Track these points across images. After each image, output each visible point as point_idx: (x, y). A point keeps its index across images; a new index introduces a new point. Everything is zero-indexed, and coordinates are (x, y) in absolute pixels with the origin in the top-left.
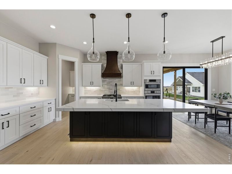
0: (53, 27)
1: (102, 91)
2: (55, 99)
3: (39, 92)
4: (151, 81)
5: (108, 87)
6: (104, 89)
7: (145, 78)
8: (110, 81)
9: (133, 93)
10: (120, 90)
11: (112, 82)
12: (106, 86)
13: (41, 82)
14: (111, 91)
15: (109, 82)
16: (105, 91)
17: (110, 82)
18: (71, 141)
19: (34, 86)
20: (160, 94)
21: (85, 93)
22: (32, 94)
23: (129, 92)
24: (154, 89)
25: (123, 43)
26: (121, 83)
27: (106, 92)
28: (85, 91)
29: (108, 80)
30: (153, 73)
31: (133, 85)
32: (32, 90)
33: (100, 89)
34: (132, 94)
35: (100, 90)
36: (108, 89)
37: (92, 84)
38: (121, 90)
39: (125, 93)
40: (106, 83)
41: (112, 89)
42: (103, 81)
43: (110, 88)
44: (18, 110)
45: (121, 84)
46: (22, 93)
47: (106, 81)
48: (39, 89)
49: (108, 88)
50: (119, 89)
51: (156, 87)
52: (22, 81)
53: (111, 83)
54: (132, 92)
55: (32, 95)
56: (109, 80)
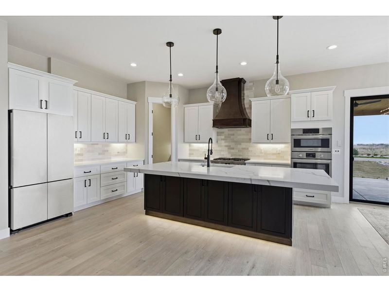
0: (134, 65)
2: (144, 161)
3: (127, 150)
4: (306, 131)
5: (227, 144)
7: (294, 126)
8: (232, 133)
9: (275, 157)
11: (233, 135)
12: (223, 143)
13: (127, 137)
14: (232, 151)
15: (229, 134)
16: (221, 151)
18: (147, 214)
19: (118, 142)
20: (329, 161)
21: (190, 154)
22: (118, 152)
23: (266, 154)
24: (313, 149)
25: (240, 64)
27: (222, 153)
28: (190, 150)
29: (226, 131)
30: (311, 114)
31: (272, 141)
32: (118, 147)
34: (273, 159)
36: (227, 148)
37: (198, 139)
38: (252, 151)
39: (259, 156)
40: (223, 137)
41: (233, 149)
42: (218, 134)
43: (230, 146)
44: (99, 169)
45: (248, 139)
46: (107, 151)
47: (223, 132)
48: (127, 146)
49: (226, 146)
50: (248, 149)
51: (320, 145)
52: (106, 136)
53: (232, 137)
54: (274, 154)
55: (119, 154)
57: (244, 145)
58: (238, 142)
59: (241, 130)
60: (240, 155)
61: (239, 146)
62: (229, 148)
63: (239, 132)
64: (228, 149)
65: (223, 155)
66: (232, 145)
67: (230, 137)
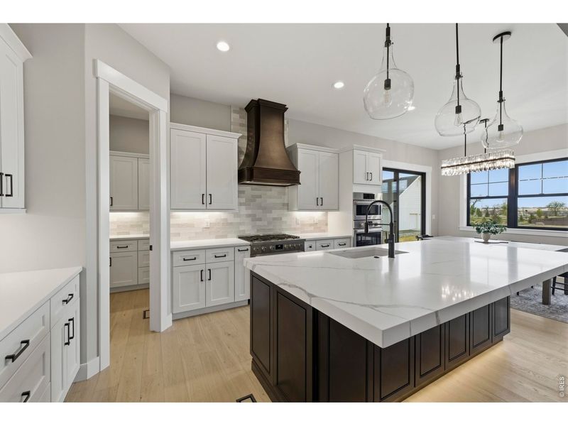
1: (231, 223)
4: (365, 196)
5: (250, 212)
6: (237, 220)
7: (356, 190)
8: (257, 193)
9: (312, 228)
10: (284, 219)
11: (260, 197)
12: (244, 211)
14: (258, 223)
15: (252, 196)
16: (240, 224)
17: (254, 198)
23: (302, 225)
24: (371, 217)
26: (286, 202)
27: (242, 228)
30: (369, 177)
31: (321, 207)
33: (226, 219)
34: (311, 232)
35: (226, 224)
36: (250, 219)
39: (295, 229)
40: (243, 200)
41: (260, 219)
43: (254, 215)
45: (284, 204)
49: (248, 216)
50: (281, 219)
51: (375, 212)
53: (258, 200)
54: (311, 225)
56: (252, 190)
57: (275, 214)
58: (267, 209)
59: (271, 190)
60: (270, 230)
61: (268, 215)
62: (254, 218)
63: (269, 193)
64: (253, 220)
65: (244, 231)
66: (259, 213)
67: (255, 201)
